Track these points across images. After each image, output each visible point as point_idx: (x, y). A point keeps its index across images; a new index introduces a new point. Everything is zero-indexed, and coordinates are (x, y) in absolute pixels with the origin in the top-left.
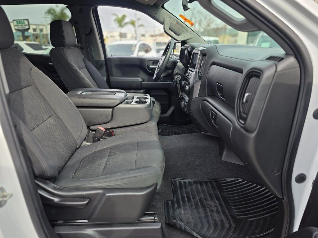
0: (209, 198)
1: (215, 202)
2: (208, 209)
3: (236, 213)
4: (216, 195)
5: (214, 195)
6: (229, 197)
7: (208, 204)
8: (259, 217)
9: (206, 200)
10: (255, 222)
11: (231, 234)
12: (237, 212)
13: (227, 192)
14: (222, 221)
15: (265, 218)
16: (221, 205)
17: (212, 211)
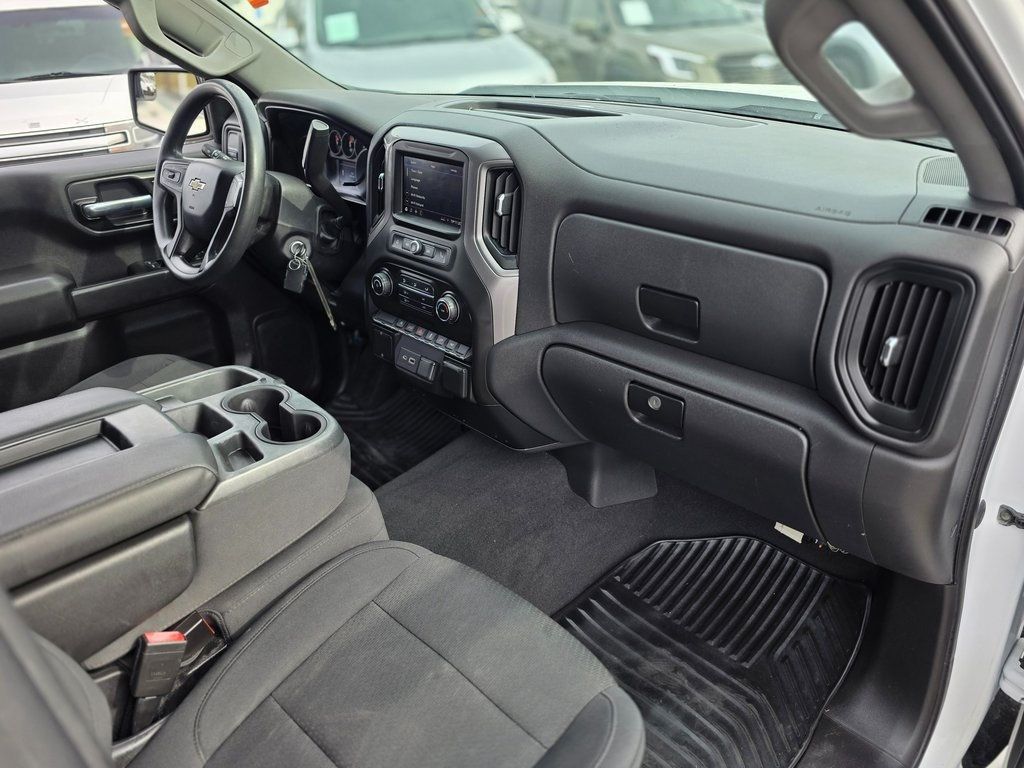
0: (636, 655)
1: (660, 657)
2: (669, 694)
3: (734, 657)
4: (641, 630)
5: (639, 633)
6: (679, 616)
7: (652, 676)
8: (792, 634)
9: (634, 664)
10: (794, 655)
11: (780, 727)
12: (734, 650)
13: (658, 602)
14: (727, 705)
15: (805, 629)
16: (682, 656)
17: (682, 692)
